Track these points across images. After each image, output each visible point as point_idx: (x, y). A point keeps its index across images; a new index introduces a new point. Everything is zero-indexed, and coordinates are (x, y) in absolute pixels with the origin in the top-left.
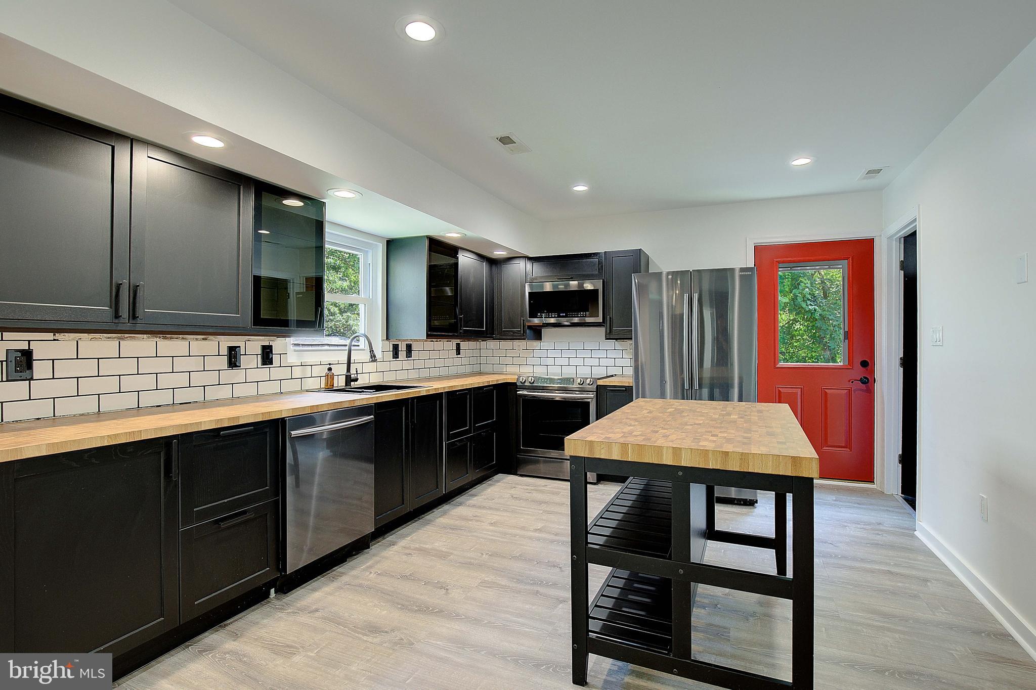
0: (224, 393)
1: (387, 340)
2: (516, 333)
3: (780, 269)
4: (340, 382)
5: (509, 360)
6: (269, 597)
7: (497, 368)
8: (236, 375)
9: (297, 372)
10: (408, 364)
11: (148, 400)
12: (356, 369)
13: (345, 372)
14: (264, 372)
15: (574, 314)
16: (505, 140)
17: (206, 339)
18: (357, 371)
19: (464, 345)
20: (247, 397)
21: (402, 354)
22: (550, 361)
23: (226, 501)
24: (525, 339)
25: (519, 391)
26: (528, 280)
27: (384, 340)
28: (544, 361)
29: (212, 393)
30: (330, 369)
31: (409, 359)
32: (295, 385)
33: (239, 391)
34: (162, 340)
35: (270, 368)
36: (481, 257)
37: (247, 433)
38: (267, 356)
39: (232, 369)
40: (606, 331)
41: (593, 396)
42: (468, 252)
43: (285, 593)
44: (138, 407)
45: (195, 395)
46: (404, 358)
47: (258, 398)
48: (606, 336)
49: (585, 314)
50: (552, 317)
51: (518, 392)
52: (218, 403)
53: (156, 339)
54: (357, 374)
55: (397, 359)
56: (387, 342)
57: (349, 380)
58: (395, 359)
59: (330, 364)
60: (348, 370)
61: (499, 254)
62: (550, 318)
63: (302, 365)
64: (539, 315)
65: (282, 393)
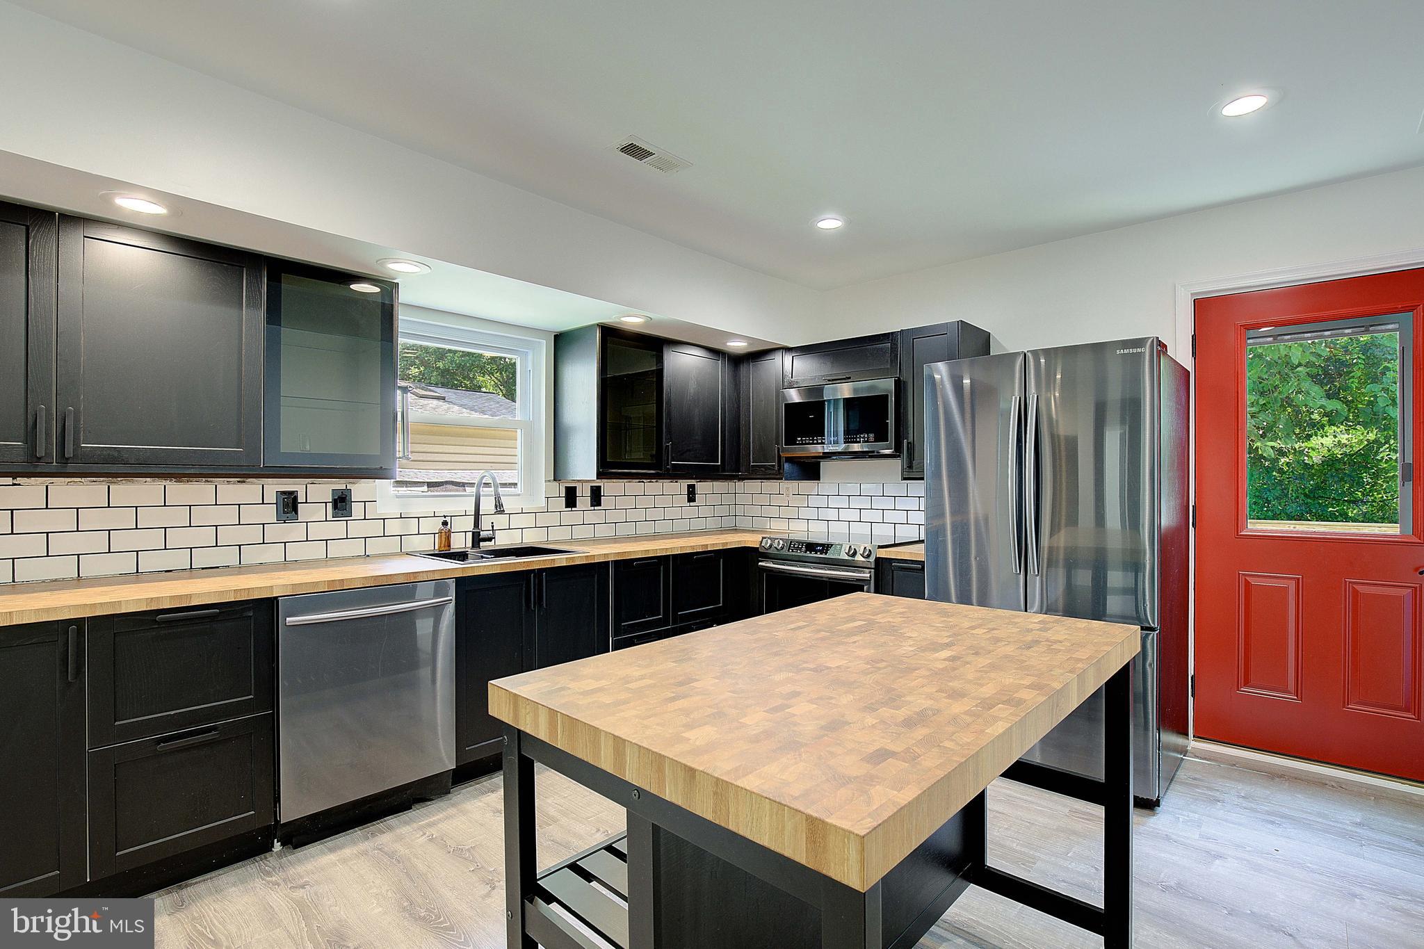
0: (273, 554)
1: (555, 480)
2: (770, 469)
3: (1249, 341)
4: (460, 542)
5: (774, 511)
6: (271, 850)
7: (758, 523)
8: (294, 530)
9: (394, 527)
10: (594, 515)
11: (149, 563)
12: (492, 523)
13: (471, 527)
14: (337, 528)
15: (851, 438)
16: (633, 150)
17: (244, 482)
18: (493, 527)
19: (702, 487)
20: (308, 561)
21: (584, 500)
22: (832, 514)
23: (172, 713)
25: (761, 561)
26: (786, 384)
27: (549, 481)
28: (824, 514)
29: (250, 556)
30: (445, 523)
31: (596, 508)
32: (392, 545)
33: (294, 552)
34: (175, 483)
35: (347, 521)
36: (715, 352)
37: (212, 618)
38: (341, 503)
39: (285, 523)
40: (903, 466)
41: (868, 575)
42: (689, 346)
43: (295, 848)
44: (137, 572)
45: (228, 557)
46: (587, 507)
47: (328, 561)
48: (902, 474)
49: (868, 438)
50: (818, 443)
51: (760, 563)
52: (261, 568)
53: (164, 482)
54: (493, 530)
55: (573, 509)
56: (556, 484)
57: (477, 539)
58: (570, 509)
59: (445, 517)
60: (477, 524)
61: (737, 346)
62: (815, 444)
63: (401, 518)
64: (799, 441)
65: (368, 556)
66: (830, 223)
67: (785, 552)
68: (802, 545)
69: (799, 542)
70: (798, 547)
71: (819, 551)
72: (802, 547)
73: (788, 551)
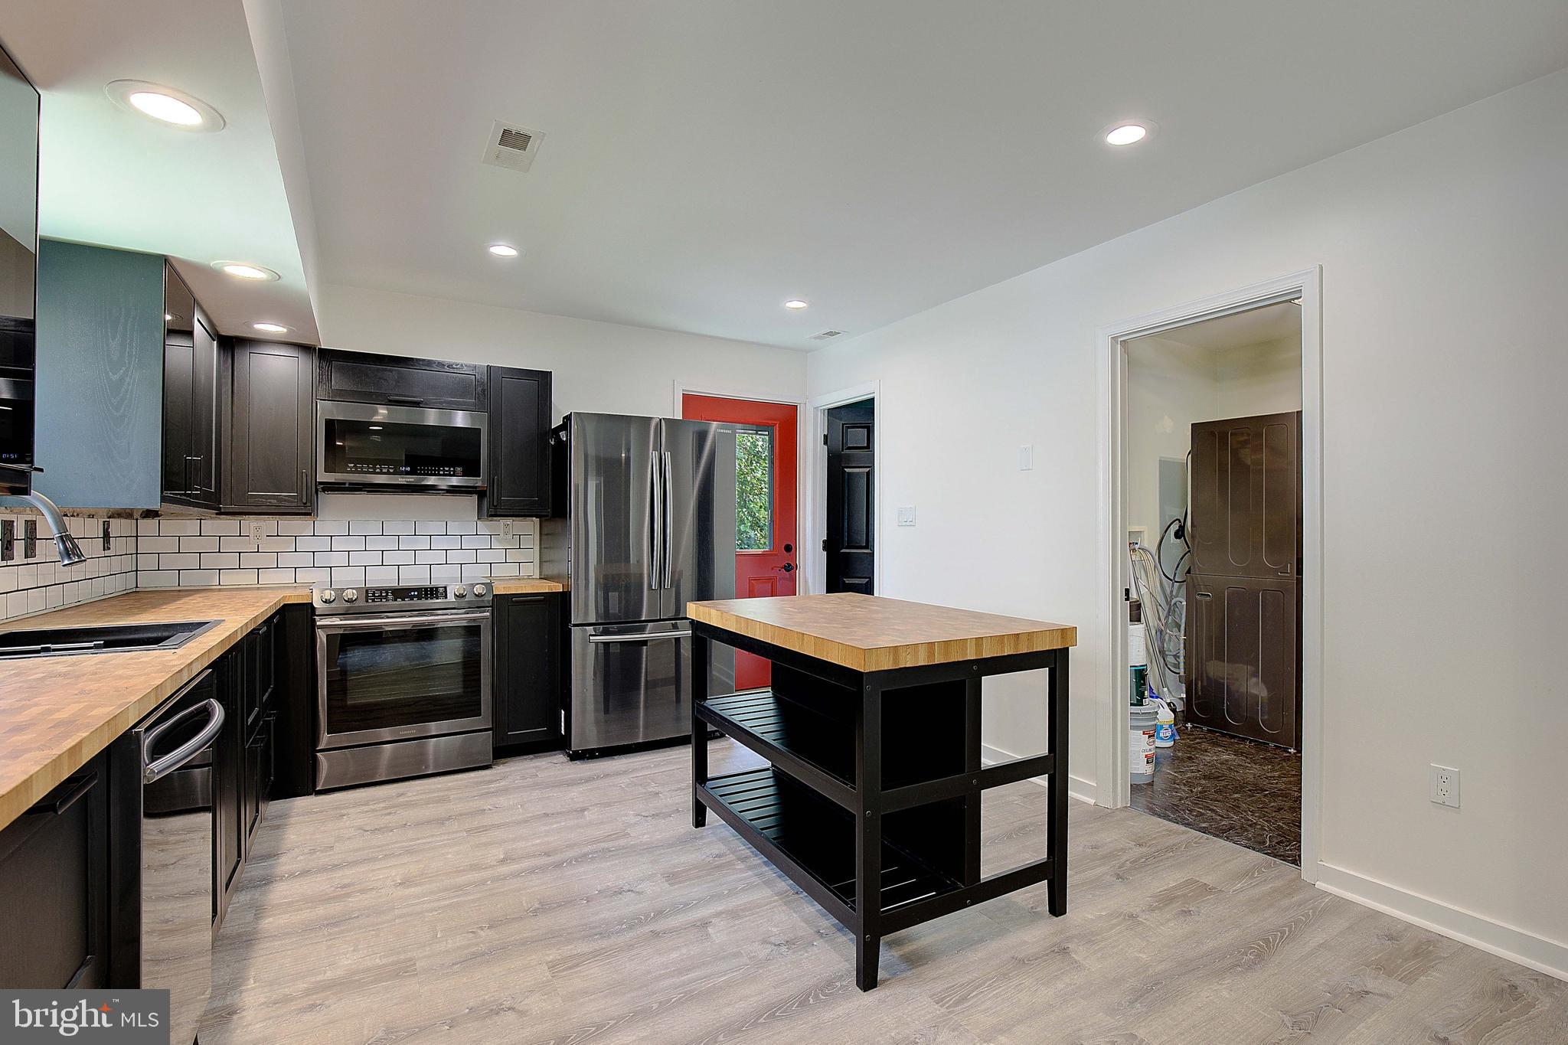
2: (285, 501)
10: (27, 573)
15: (430, 470)
21: (19, 546)
24: (310, 514)
25: (320, 620)
26: (322, 394)
31: (29, 561)
41: (487, 614)
46: (21, 559)
49: (454, 471)
50: (382, 473)
51: (319, 623)
58: (6, 563)
62: (379, 473)
64: (351, 468)
66: (503, 251)
67: (362, 603)
68: (387, 593)
69: (381, 590)
70: (381, 595)
71: (414, 596)
72: (387, 595)
73: (367, 601)
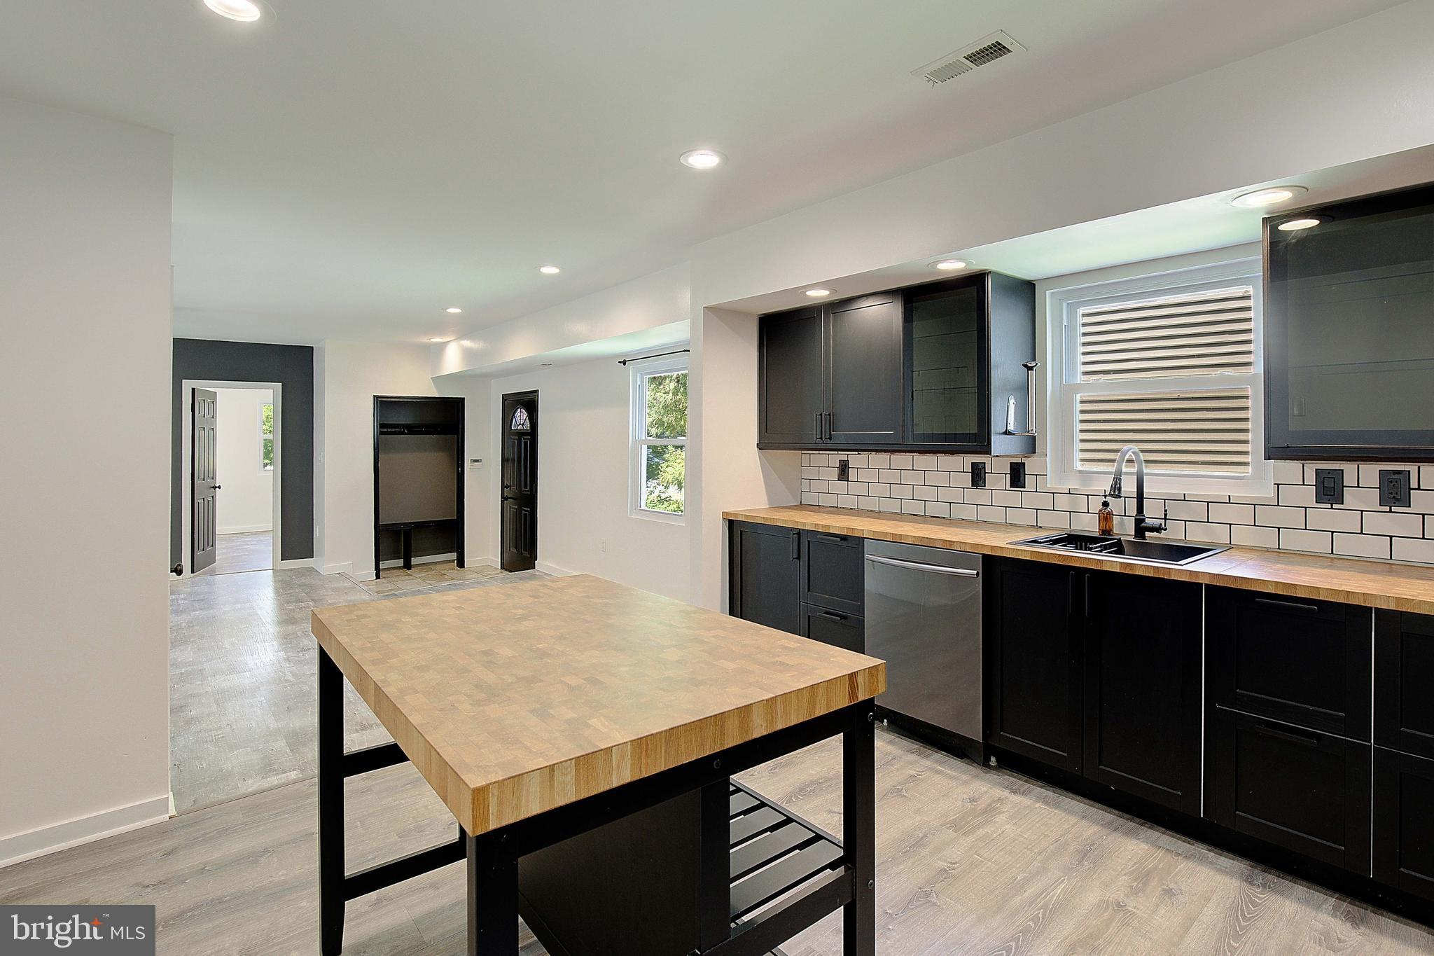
4: (1125, 529)
8: (980, 495)
9: (1063, 502)
14: (1014, 496)
30: (1106, 504)
35: (1022, 491)
39: (977, 488)
45: (942, 510)
57: (1141, 529)
60: (1140, 509)
63: (1070, 493)
65: (1040, 527)
